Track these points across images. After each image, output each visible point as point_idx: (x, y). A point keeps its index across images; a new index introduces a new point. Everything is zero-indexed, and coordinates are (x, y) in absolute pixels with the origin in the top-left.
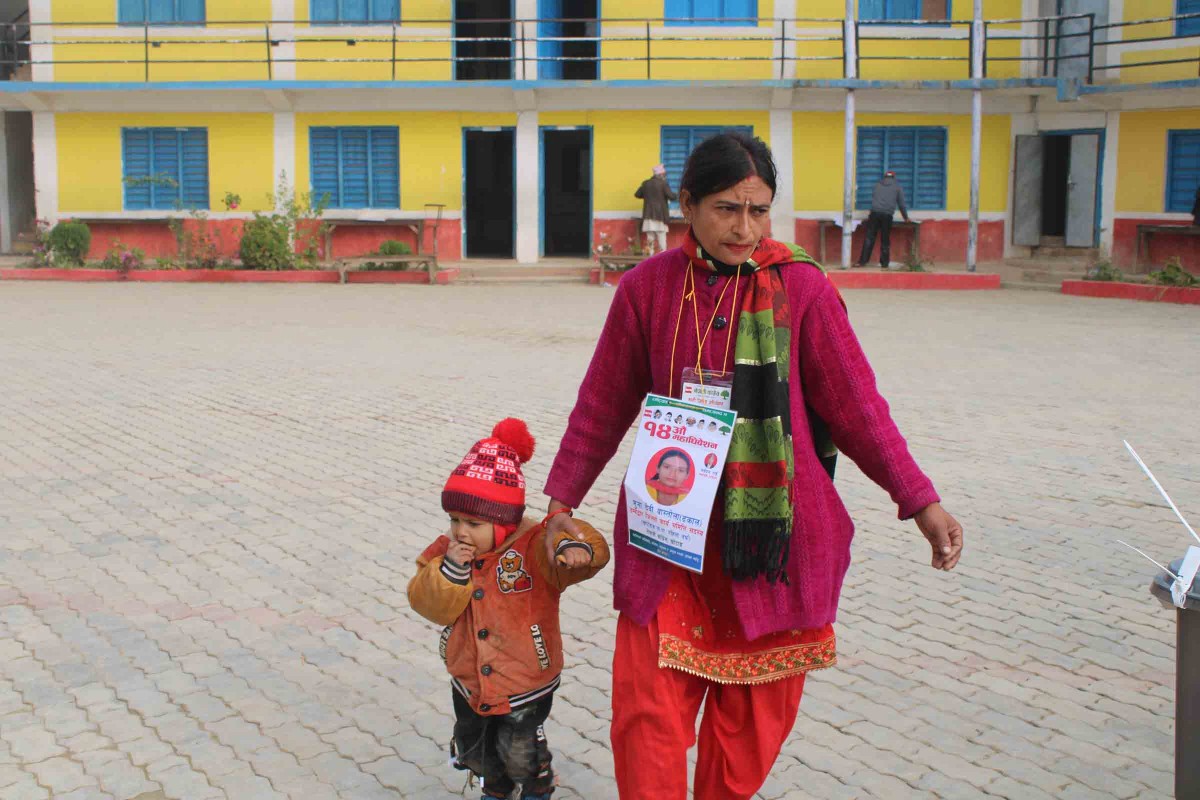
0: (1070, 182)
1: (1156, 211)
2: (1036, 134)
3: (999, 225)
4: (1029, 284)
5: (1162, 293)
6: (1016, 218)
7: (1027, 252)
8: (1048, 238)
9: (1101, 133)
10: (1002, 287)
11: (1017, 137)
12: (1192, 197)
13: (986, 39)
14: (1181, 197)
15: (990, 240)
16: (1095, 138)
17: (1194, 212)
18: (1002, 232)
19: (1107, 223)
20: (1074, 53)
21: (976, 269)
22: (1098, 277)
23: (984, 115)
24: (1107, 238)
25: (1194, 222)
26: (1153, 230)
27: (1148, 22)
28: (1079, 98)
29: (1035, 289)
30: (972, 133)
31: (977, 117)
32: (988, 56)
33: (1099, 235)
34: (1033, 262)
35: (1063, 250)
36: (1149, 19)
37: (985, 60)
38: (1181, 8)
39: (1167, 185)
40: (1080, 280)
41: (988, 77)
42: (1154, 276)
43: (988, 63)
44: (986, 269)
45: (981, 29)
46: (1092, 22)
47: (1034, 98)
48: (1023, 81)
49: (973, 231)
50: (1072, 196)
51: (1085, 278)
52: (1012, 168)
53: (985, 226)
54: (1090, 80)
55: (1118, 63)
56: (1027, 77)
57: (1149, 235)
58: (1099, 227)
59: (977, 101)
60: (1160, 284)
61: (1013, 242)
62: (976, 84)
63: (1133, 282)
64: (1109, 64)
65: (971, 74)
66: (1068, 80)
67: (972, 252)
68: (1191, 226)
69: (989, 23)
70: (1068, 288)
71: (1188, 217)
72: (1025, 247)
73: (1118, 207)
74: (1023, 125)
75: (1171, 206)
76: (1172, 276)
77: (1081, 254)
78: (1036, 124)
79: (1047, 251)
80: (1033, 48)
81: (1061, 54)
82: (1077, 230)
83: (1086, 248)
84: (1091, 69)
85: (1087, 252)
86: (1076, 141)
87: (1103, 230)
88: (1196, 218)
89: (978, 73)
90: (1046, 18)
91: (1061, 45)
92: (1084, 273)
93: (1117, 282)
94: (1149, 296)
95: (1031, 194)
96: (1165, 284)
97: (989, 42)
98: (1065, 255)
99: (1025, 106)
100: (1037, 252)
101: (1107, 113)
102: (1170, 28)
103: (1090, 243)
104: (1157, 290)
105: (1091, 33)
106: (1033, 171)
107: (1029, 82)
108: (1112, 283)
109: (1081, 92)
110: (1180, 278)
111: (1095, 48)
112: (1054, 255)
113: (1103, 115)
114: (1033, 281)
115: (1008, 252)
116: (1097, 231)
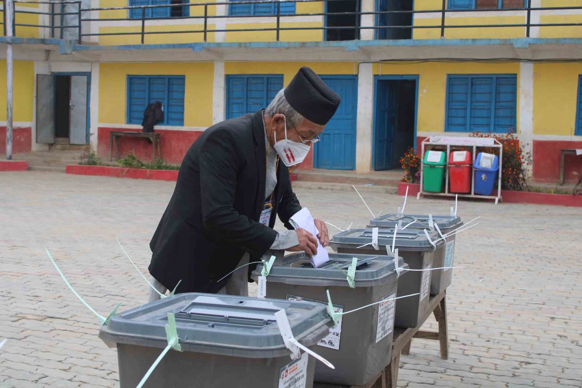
0: (71, 104)
1: (121, 124)
2: (50, 74)
3: (28, 130)
4: (46, 167)
5: (124, 173)
6: (38, 125)
7: (47, 148)
8: (60, 139)
9: (88, 75)
10: (29, 169)
11: (37, 75)
12: (142, 115)
13: (15, 12)
14: (136, 115)
15: (22, 140)
16: (85, 78)
17: (142, 125)
18: (30, 135)
19: (94, 130)
20: (71, 25)
21: (13, 158)
22: (89, 163)
23: (14, 60)
24: (94, 139)
25: (143, 130)
26: (120, 134)
27: (112, 9)
28: (73, 53)
29: (50, 170)
30: (6, 71)
31: (10, 61)
32: (16, 23)
33: (89, 137)
34: (50, 154)
35: (68, 146)
36: (113, 7)
37: (14, 25)
38: (132, 3)
39: (127, 108)
40: (77, 165)
41: (17, 36)
42: (120, 162)
43: (16, 27)
44: (19, 158)
45: (11, 5)
46: (80, 7)
47: (48, 52)
48: (39, 39)
49: (9, 134)
50: (73, 113)
51: (80, 164)
52: (35, 94)
53: (18, 131)
54: (80, 42)
55: (97, 33)
56: (43, 38)
57: (118, 137)
58: (89, 132)
59: (10, 51)
60: (123, 167)
61: (37, 142)
62: (9, 40)
63: (108, 166)
64: (91, 33)
65: (5, 33)
66: (66, 41)
67: (9, 147)
68: (141, 132)
69: (16, 2)
70: (70, 170)
71: (140, 127)
72: (45, 144)
73: (100, 121)
74: (41, 68)
75: (130, 120)
76: (131, 162)
77: (79, 149)
78: (50, 67)
79: (59, 147)
80: (46, 20)
81: (64, 25)
82: (76, 134)
83: (83, 145)
84: (80, 35)
85: (83, 147)
86: (74, 79)
87: (92, 134)
88: (144, 128)
89: (10, 33)
90: (53, 2)
91: (64, 20)
92: (80, 161)
93: (98, 166)
94: (117, 174)
95: (48, 111)
96: (127, 168)
97: (16, 13)
98: (69, 149)
99: (43, 56)
100: (53, 148)
101: (91, 64)
102: (125, 14)
103: (84, 142)
104: (122, 170)
105: (79, 14)
106: (49, 96)
107: (43, 41)
108: (96, 166)
109: (75, 49)
110: (135, 163)
111: (82, 22)
112: (63, 149)
113: (90, 64)
114: (48, 166)
115: (35, 147)
116: (88, 135)
